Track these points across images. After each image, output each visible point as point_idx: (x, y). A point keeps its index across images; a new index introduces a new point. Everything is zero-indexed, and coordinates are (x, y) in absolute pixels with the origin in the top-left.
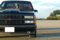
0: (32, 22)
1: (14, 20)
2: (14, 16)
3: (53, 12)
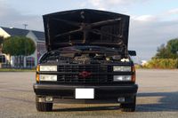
0: (129, 78)
1: (93, 75)
3: (166, 44)
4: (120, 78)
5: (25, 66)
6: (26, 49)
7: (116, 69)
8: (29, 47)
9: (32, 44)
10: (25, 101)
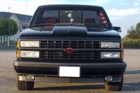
1: (79, 52)
2: (79, 42)
4: (108, 55)
5: (8, 45)
6: (9, 30)
7: (104, 45)
8: (12, 27)
9: (15, 25)
10: (6, 78)
